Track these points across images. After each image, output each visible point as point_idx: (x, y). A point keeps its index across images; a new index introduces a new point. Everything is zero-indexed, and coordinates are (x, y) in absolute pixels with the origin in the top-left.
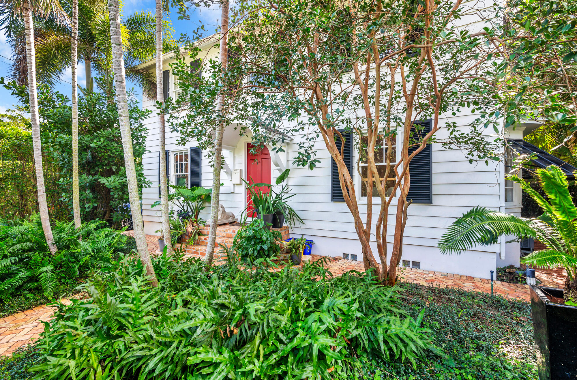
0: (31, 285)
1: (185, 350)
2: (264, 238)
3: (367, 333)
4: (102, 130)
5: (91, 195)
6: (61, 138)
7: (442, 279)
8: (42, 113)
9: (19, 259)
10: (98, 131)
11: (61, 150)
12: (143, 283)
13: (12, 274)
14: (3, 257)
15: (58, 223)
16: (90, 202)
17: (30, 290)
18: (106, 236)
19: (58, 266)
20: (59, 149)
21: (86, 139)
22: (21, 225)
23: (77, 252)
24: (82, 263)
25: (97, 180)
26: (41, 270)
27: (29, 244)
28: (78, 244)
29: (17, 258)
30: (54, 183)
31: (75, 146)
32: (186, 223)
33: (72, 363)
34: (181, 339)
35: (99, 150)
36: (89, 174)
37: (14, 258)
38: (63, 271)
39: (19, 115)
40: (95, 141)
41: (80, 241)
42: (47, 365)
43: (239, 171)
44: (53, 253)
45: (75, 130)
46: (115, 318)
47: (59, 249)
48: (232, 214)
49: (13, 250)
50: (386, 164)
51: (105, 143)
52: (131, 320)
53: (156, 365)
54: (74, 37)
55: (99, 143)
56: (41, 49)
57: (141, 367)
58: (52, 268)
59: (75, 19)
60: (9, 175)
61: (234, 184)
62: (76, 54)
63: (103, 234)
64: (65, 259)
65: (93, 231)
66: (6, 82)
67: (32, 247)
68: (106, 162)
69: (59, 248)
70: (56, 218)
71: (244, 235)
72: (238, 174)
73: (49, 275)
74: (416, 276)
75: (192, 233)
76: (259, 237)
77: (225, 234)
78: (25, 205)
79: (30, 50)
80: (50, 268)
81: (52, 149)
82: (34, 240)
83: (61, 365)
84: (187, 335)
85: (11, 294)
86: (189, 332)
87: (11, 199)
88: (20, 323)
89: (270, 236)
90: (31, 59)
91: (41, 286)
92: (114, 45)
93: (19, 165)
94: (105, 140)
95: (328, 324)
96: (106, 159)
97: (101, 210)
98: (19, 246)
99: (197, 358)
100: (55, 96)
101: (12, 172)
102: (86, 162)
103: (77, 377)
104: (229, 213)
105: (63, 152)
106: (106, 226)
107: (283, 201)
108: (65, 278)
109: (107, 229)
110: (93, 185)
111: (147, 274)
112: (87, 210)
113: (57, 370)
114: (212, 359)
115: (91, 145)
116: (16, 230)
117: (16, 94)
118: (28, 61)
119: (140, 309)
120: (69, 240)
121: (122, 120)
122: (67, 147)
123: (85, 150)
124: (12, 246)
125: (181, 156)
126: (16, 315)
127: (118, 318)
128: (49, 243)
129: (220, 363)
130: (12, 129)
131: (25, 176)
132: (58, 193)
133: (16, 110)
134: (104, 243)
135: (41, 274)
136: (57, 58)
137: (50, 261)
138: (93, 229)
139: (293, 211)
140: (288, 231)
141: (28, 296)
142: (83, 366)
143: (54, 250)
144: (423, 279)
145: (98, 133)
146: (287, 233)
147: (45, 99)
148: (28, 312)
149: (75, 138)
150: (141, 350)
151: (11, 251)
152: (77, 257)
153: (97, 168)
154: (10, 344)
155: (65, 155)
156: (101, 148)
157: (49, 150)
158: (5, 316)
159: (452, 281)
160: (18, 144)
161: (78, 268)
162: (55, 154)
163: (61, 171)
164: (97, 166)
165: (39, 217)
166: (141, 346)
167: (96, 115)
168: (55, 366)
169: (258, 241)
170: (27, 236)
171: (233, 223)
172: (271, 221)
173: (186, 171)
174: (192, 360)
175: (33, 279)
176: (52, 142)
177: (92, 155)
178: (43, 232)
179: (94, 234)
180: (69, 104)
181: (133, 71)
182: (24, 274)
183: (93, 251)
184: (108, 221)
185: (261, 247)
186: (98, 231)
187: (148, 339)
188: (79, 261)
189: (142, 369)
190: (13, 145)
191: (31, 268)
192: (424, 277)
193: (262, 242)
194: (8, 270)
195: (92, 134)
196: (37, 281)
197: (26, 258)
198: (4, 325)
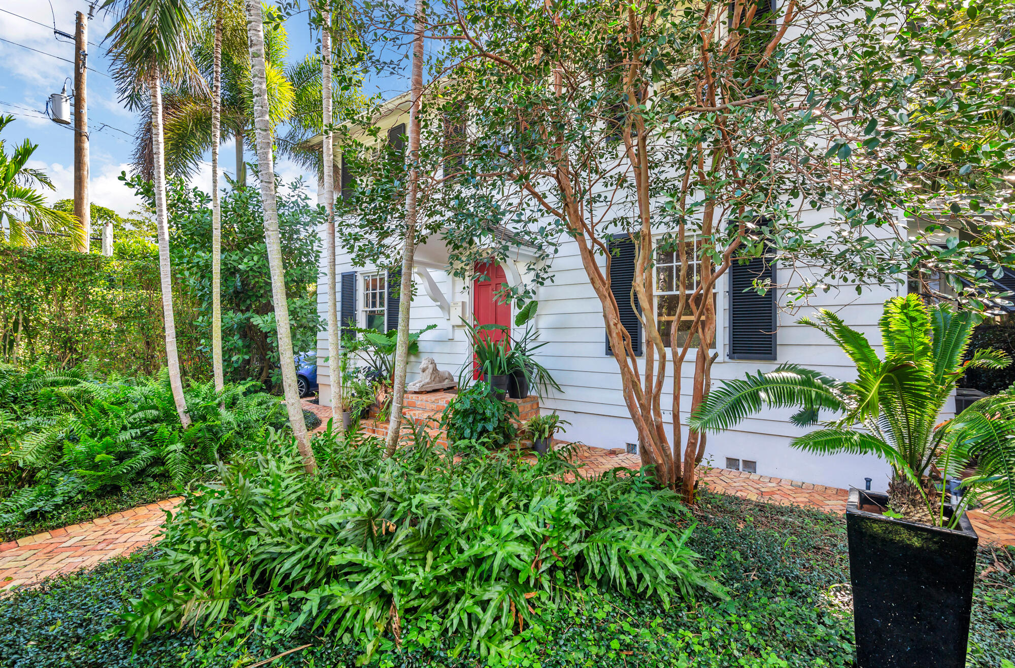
0: (157, 470)
1: (330, 549)
2: (488, 414)
3: (600, 553)
4: (255, 243)
5: (240, 343)
6: (199, 257)
7: (790, 492)
8: (173, 220)
9: (141, 432)
10: (250, 246)
11: (199, 274)
12: (291, 467)
13: (132, 452)
14: (122, 429)
15: (194, 384)
16: (239, 353)
17: (154, 477)
18: (260, 404)
19: (191, 444)
20: (196, 273)
21: (234, 257)
22: (146, 385)
23: (216, 425)
24: (222, 442)
25: (248, 319)
26: (168, 448)
27: (155, 412)
28: (217, 415)
29: (138, 431)
30: (191, 324)
31: (217, 268)
32: (376, 388)
33: (196, 560)
34: (327, 536)
35: (251, 273)
36: (237, 309)
37: (135, 430)
38: (197, 453)
39: (147, 218)
40: (245, 260)
41: (222, 411)
42: (167, 559)
43: (460, 304)
44: (185, 426)
45: (217, 246)
46: (249, 507)
47: (193, 421)
48: (449, 374)
49: (134, 419)
50: (678, 293)
51: (260, 263)
52: (268, 511)
53: (293, 567)
54: (215, 108)
55: (251, 263)
56: (174, 125)
57: (275, 568)
58: (183, 446)
59: (217, 81)
60: (131, 312)
61: (453, 326)
62: (218, 134)
63: (255, 401)
64: (200, 434)
65: (241, 397)
66: (128, 178)
67: (158, 416)
68: (262, 292)
69: (194, 419)
70: (193, 377)
71: (458, 406)
72: (460, 309)
73: (179, 456)
74: (744, 484)
75: (383, 403)
76: (481, 411)
77: (434, 406)
78: (153, 357)
79: (157, 134)
80: (180, 446)
81: (187, 273)
82: (160, 406)
83: (183, 561)
84: (335, 530)
85: (131, 480)
86: (337, 527)
87: (134, 348)
88: (142, 520)
89: (498, 410)
90: (158, 148)
91: (168, 472)
92: (259, 131)
93: (144, 297)
94: (259, 259)
95: (525, 529)
96: (261, 287)
97: (256, 365)
98: (141, 414)
99: (343, 558)
100: (191, 195)
101: (136, 307)
102: (234, 292)
103: (202, 578)
104: (444, 372)
105: (203, 277)
106: (261, 390)
107: (527, 354)
108: (200, 463)
109: (262, 394)
110: (244, 327)
111: (298, 455)
112: (236, 365)
113: (178, 567)
114: (363, 562)
115: (240, 266)
116: (137, 392)
117: (141, 193)
118: (155, 151)
119: (280, 498)
120: (205, 407)
121: (269, 236)
122: (205, 271)
123: (233, 274)
124: (132, 414)
125: (374, 281)
126: (137, 509)
127: (253, 507)
128: (180, 410)
129: (374, 568)
130: (136, 242)
131: (153, 313)
132: (196, 339)
133: (143, 212)
134: (254, 414)
135: (168, 454)
136: (195, 137)
137: (181, 437)
138: (240, 394)
139: (545, 370)
140: (538, 404)
141: (151, 485)
142: (209, 566)
143: (185, 421)
144: (755, 491)
145: (250, 249)
146: (535, 407)
147: (179, 199)
148: (151, 507)
149: (217, 258)
150: (276, 545)
151: (132, 420)
152: (217, 433)
153: (248, 302)
154: (128, 545)
155: (206, 282)
156: (254, 271)
157: (183, 274)
158: (122, 510)
159: (807, 495)
160: (144, 266)
161: (218, 450)
162: (192, 281)
163: (200, 304)
164: (249, 297)
165: (168, 374)
166: (275, 540)
167: (248, 221)
168: (176, 563)
169: (479, 417)
170: (152, 400)
171: (450, 389)
172: (506, 386)
173: (382, 304)
174: (335, 561)
175: (158, 461)
176: (188, 263)
177: (242, 282)
178: (172, 394)
179: (242, 401)
180: (210, 206)
181: (304, 148)
182: (147, 453)
183: (239, 426)
184: (265, 382)
185: (484, 427)
186: (249, 397)
187: (284, 533)
188: (218, 439)
189: (276, 570)
190: (137, 267)
191: (156, 445)
192: (758, 486)
193: (485, 419)
194: (127, 446)
195: (242, 250)
196: (163, 464)
197: (151, 430)
198: (122, 521)
